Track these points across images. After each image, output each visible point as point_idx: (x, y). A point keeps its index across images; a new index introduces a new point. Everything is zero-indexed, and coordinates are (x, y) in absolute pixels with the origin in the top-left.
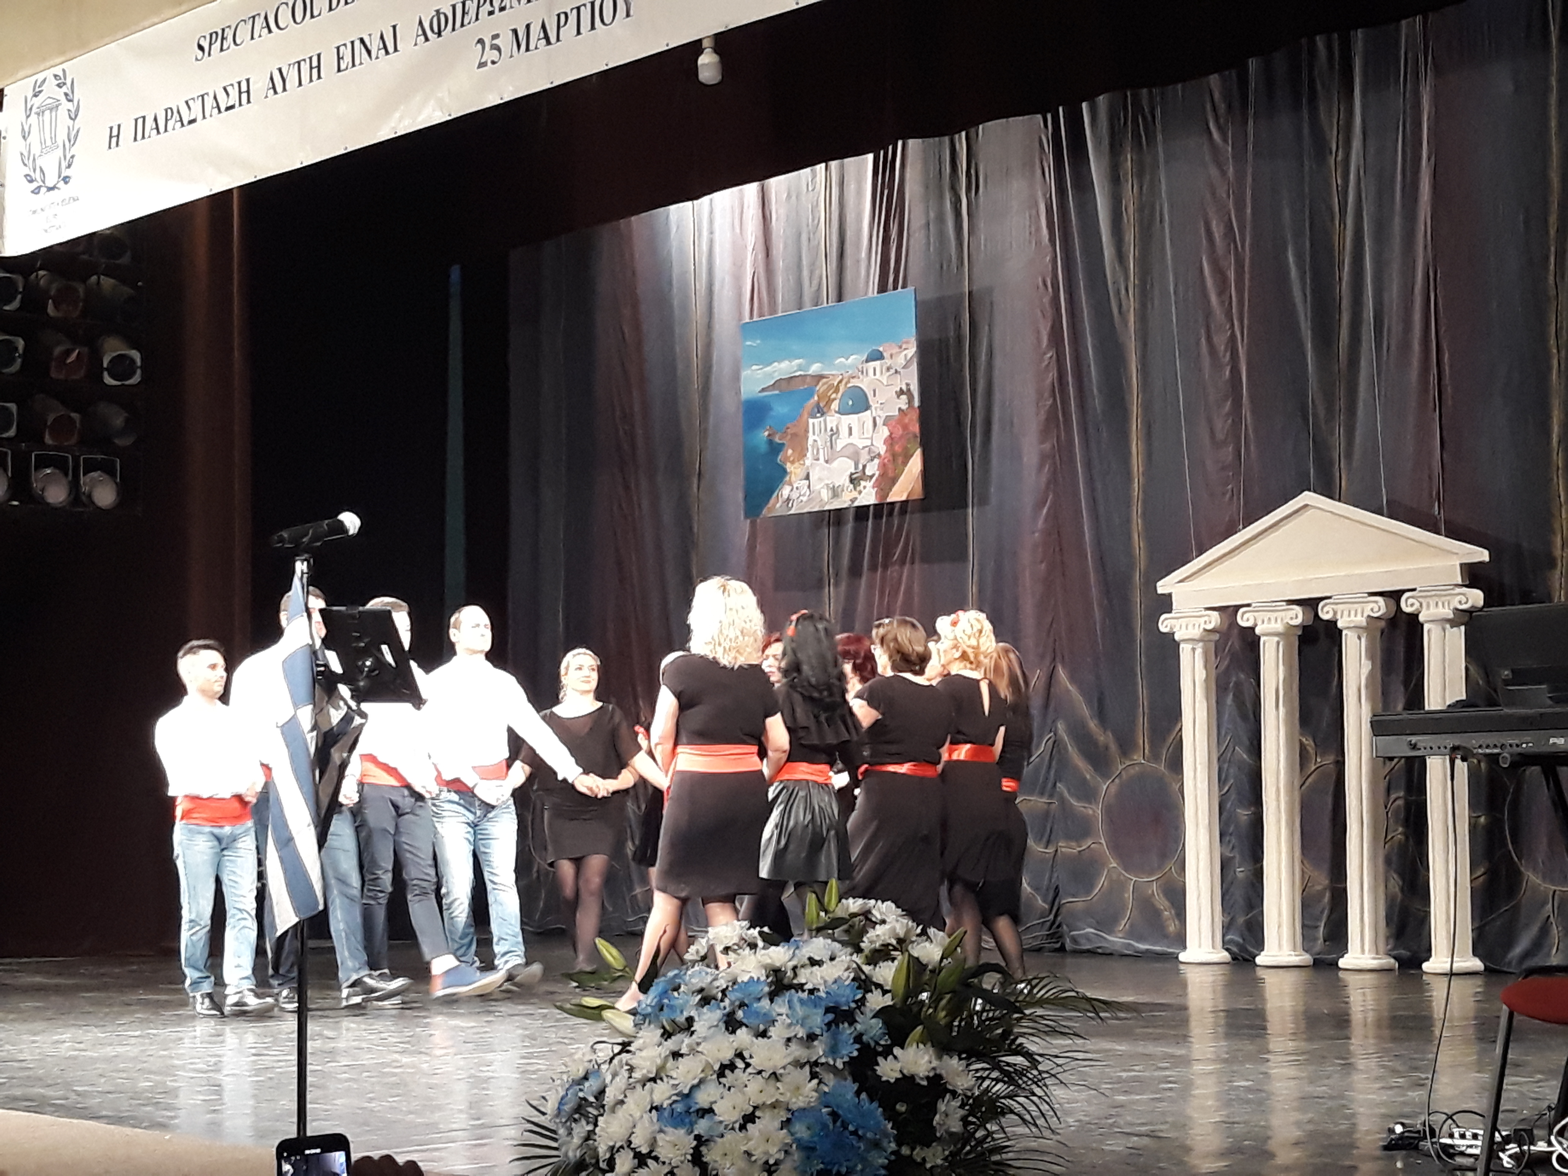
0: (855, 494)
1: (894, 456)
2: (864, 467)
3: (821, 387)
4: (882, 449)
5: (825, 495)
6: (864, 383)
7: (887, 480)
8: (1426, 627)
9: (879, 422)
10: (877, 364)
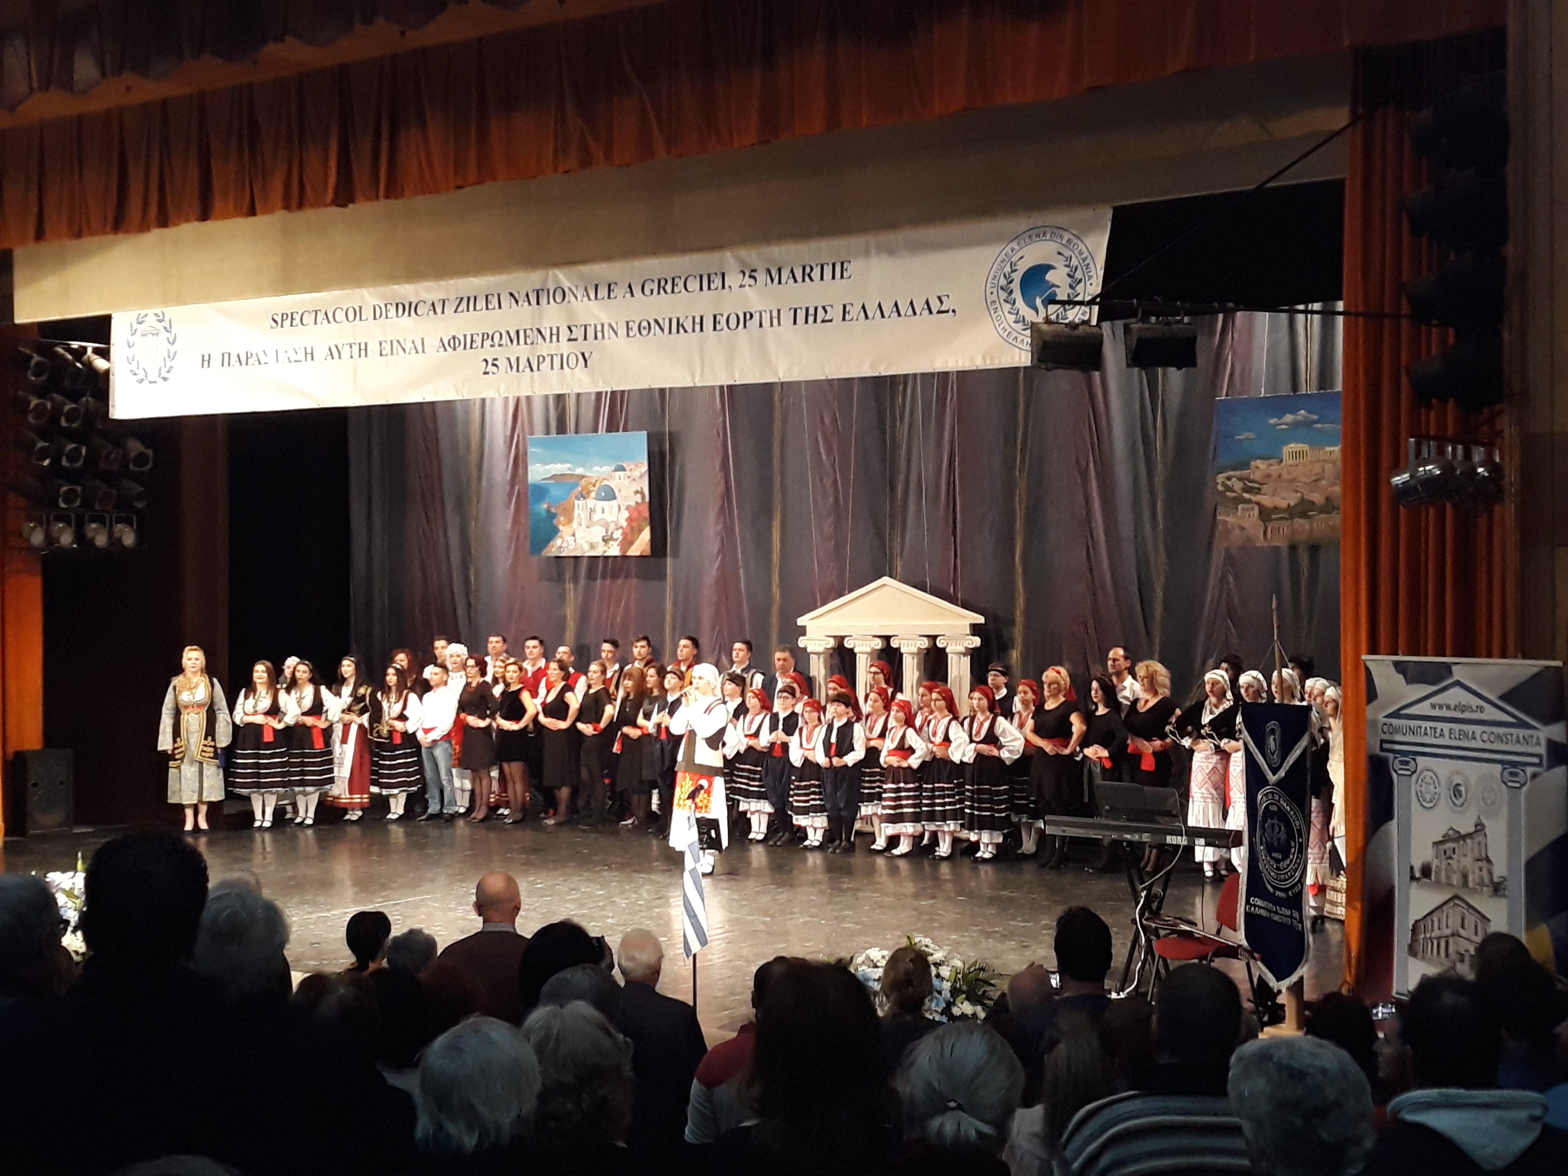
0: (606, 548)
1: (632, 528)
2: (612, 533)
3: (583, 482)
4: (624, 524)
5: (586, 547)
6: (613, 484)
7: (627, 542)
8: (950, 656)
9: (623, 508)
10: (621, 473)
